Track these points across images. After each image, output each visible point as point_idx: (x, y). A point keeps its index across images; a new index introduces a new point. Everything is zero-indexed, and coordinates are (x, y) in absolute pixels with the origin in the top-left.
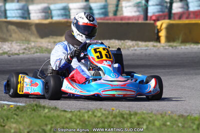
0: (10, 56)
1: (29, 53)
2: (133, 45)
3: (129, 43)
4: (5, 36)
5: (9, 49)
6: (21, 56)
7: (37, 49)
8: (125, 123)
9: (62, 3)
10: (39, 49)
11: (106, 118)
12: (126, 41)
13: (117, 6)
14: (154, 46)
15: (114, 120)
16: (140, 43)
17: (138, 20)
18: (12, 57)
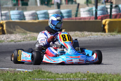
0: (15, 43)
1: (27, 40)
2: (89, 34)
3: (86, 33)
4: (11, 30)
5: (15, 38)
6: (22, 42)
7: (31, 38)
8: (95, 80)
9: (44, 10)
10: (32, 38)
11: (84, 77)
12: (85, 32)
13: (77, 11)
14: (101, 35)
15: (89, 78)
16: (93, 33)
17: (90, 19)
18: (17, 43)
